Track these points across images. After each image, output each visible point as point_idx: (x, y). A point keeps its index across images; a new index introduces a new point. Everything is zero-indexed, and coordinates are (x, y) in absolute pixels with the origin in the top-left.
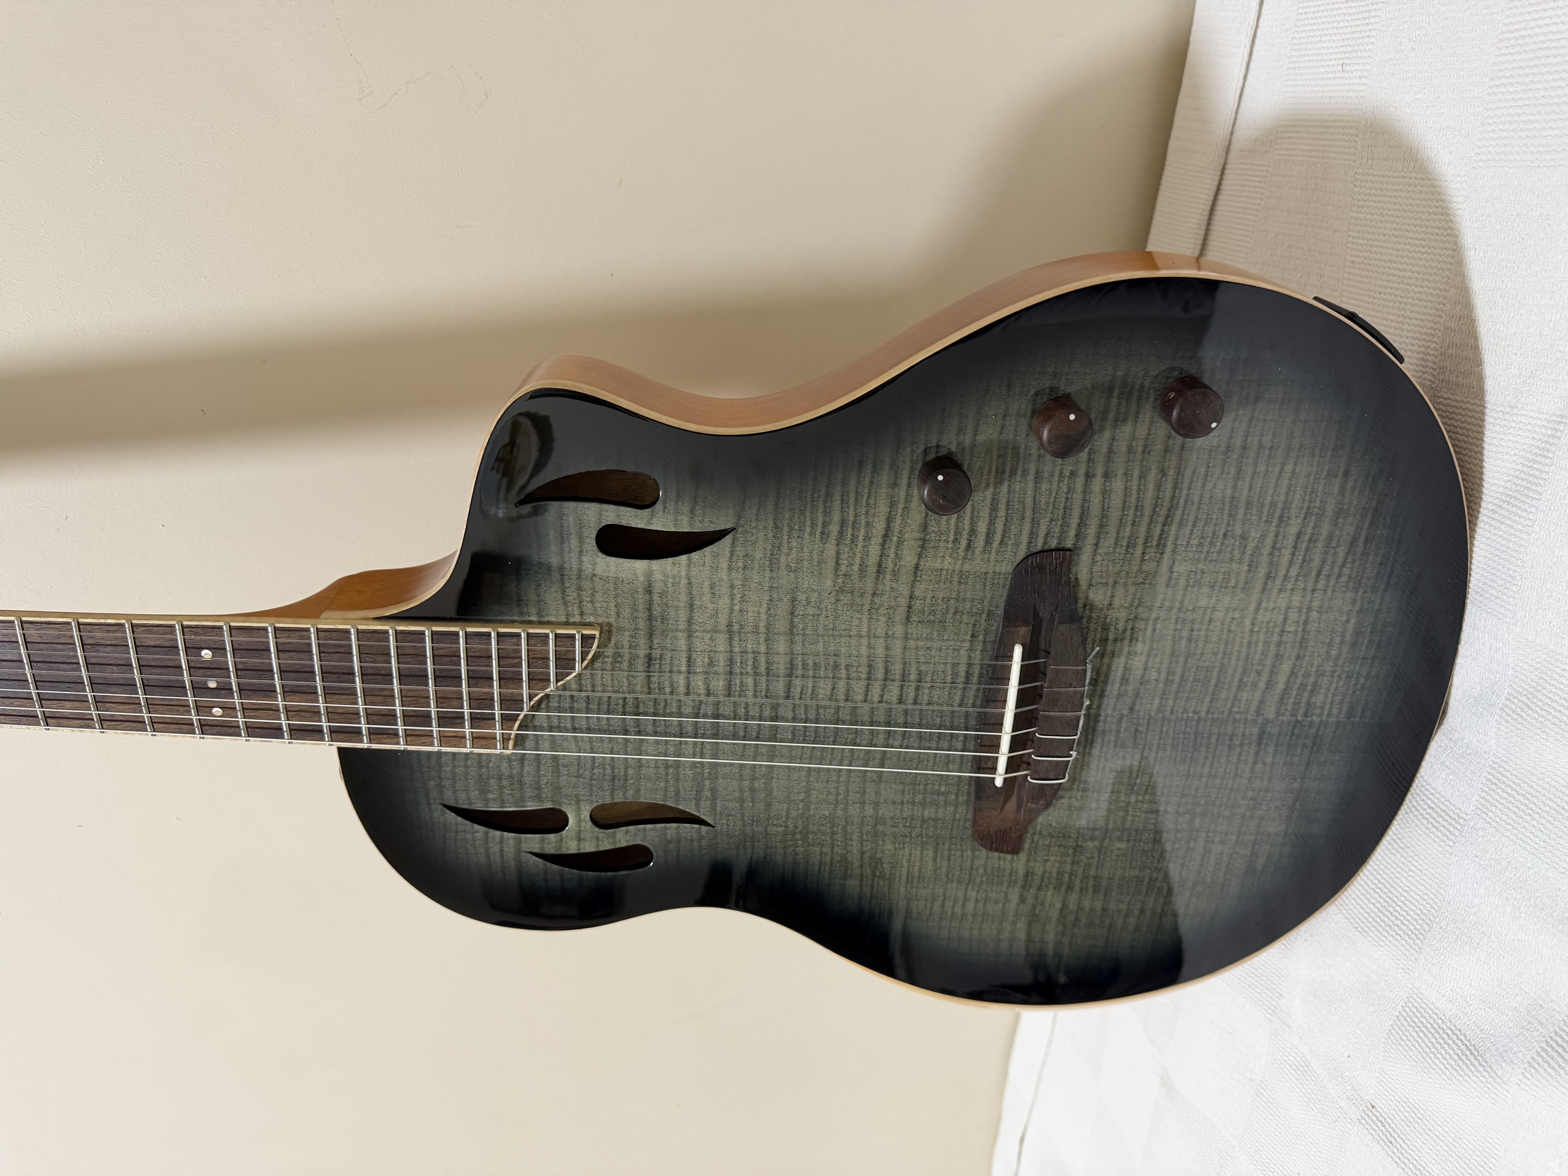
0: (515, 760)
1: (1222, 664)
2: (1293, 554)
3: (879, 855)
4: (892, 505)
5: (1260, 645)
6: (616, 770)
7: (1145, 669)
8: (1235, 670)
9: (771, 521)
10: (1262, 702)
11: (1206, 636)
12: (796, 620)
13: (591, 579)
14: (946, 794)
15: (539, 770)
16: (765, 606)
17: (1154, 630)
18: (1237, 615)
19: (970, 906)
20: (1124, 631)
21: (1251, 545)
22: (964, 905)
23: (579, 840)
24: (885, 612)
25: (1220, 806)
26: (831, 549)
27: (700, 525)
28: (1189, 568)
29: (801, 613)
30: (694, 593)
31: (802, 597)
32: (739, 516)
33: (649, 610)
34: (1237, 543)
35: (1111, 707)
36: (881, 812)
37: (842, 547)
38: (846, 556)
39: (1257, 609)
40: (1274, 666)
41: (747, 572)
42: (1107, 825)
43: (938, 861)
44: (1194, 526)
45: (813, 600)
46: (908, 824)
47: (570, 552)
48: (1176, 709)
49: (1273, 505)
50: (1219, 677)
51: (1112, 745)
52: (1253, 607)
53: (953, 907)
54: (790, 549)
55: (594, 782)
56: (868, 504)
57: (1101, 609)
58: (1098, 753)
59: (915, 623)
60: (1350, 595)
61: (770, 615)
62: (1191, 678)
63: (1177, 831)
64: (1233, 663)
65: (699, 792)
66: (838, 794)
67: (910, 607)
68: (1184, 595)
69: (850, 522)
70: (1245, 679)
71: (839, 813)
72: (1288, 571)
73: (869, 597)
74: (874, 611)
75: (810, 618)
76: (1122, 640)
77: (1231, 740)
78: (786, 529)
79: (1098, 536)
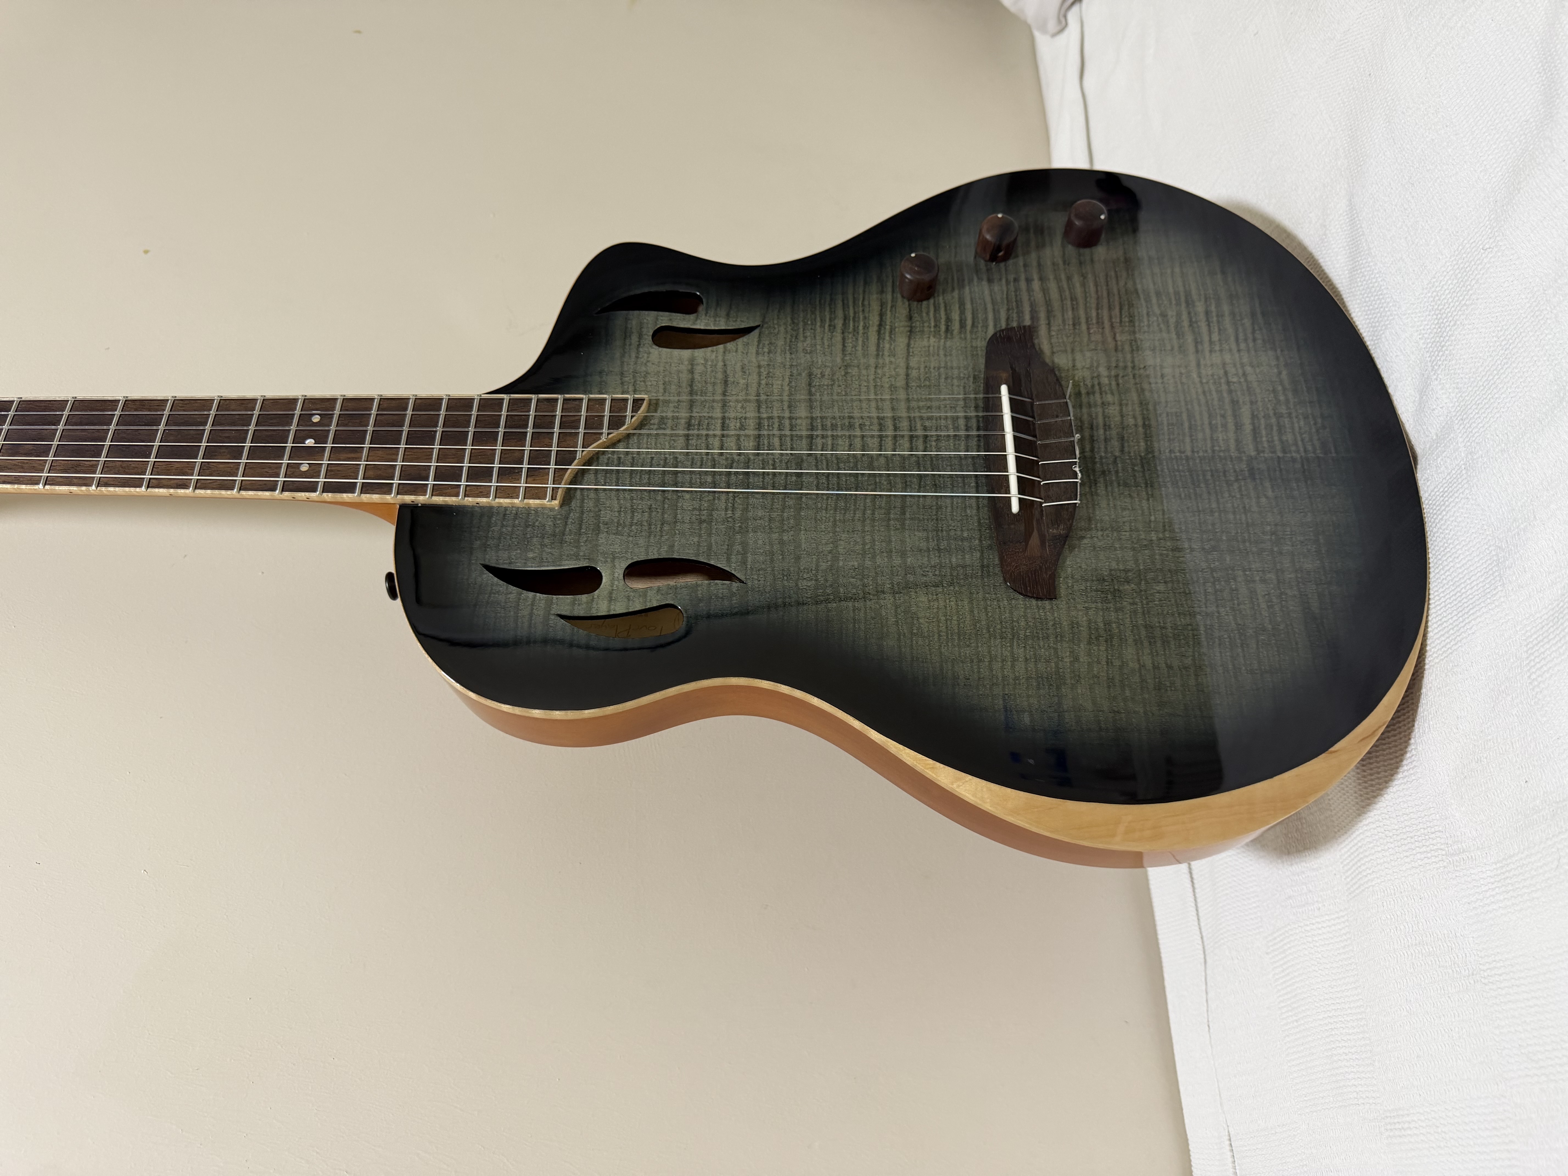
0: (560, 519)
1: (1187, 409)
2: (1209, 325)
3: (914, 609)
4: (882, 305)
5: (1214, 393)
6: (653, 527)
7: (1122, 416)
8: (1201, 414)
9: (789, 319)
10: (1238, 441)
11: (1164, 387)
12: (813, 390)
13: (646, 364)
14: (969, 539)
15: (580, 528)
16: (787, 380)
17: (1118, 384)
18: (1183, 371)
19: (1020, 666)
20: (1093, 386)
21: (1172, 321)
22: (1013, 666)
23: (610, 599)
24: (888, 380)
25: (1244, 541)
26: (838, 337)
27: (734, 324)
28: (1129, 338)
29: (817, 384)
30: (728, 372)
31: (817, 372)
32: (764, 317)
33: (691, 386)
34: (1160, 319)
35: (1103, 449)
36: (909, 560)
37: (846, 334)
38: (850, 341)
39: (1198, 365)
40: (1234, 411)
41: (771, 355)
42: (1138, 565)
43: (976, 612)
44: (1121, 309)
45: (826, 374)
46: (937, 573)
47: (630, 345)
48: (1162, 450)
49: (1177, 293)
50: (1190, 421)
51: (1115, 484)
52: (1193, 364)
53: (1002, 668)
54: (805, 337)
55: (631, 539)
56: (863, 305)
57: (1068, 370)
58: (1104, 492)
59: (914, 388)
60: (1270, 353)
61: (791, 387)
62: (1165, 423)
63: (1213, 570)
64: (1197, 408)
65: (730, 547)
66: (864, 544)
67: (907, 375)
68: (1133, 357)
69: (851, 318)
70: (1214, 422)
71: (868, 563)
72: (1210, 338)
73: (873, 370)
74: (878, 380)
75: (826, 387)
76: (1094, 393)
77: (1225, 476)
78: (801, 324)
79: (1048, 318)
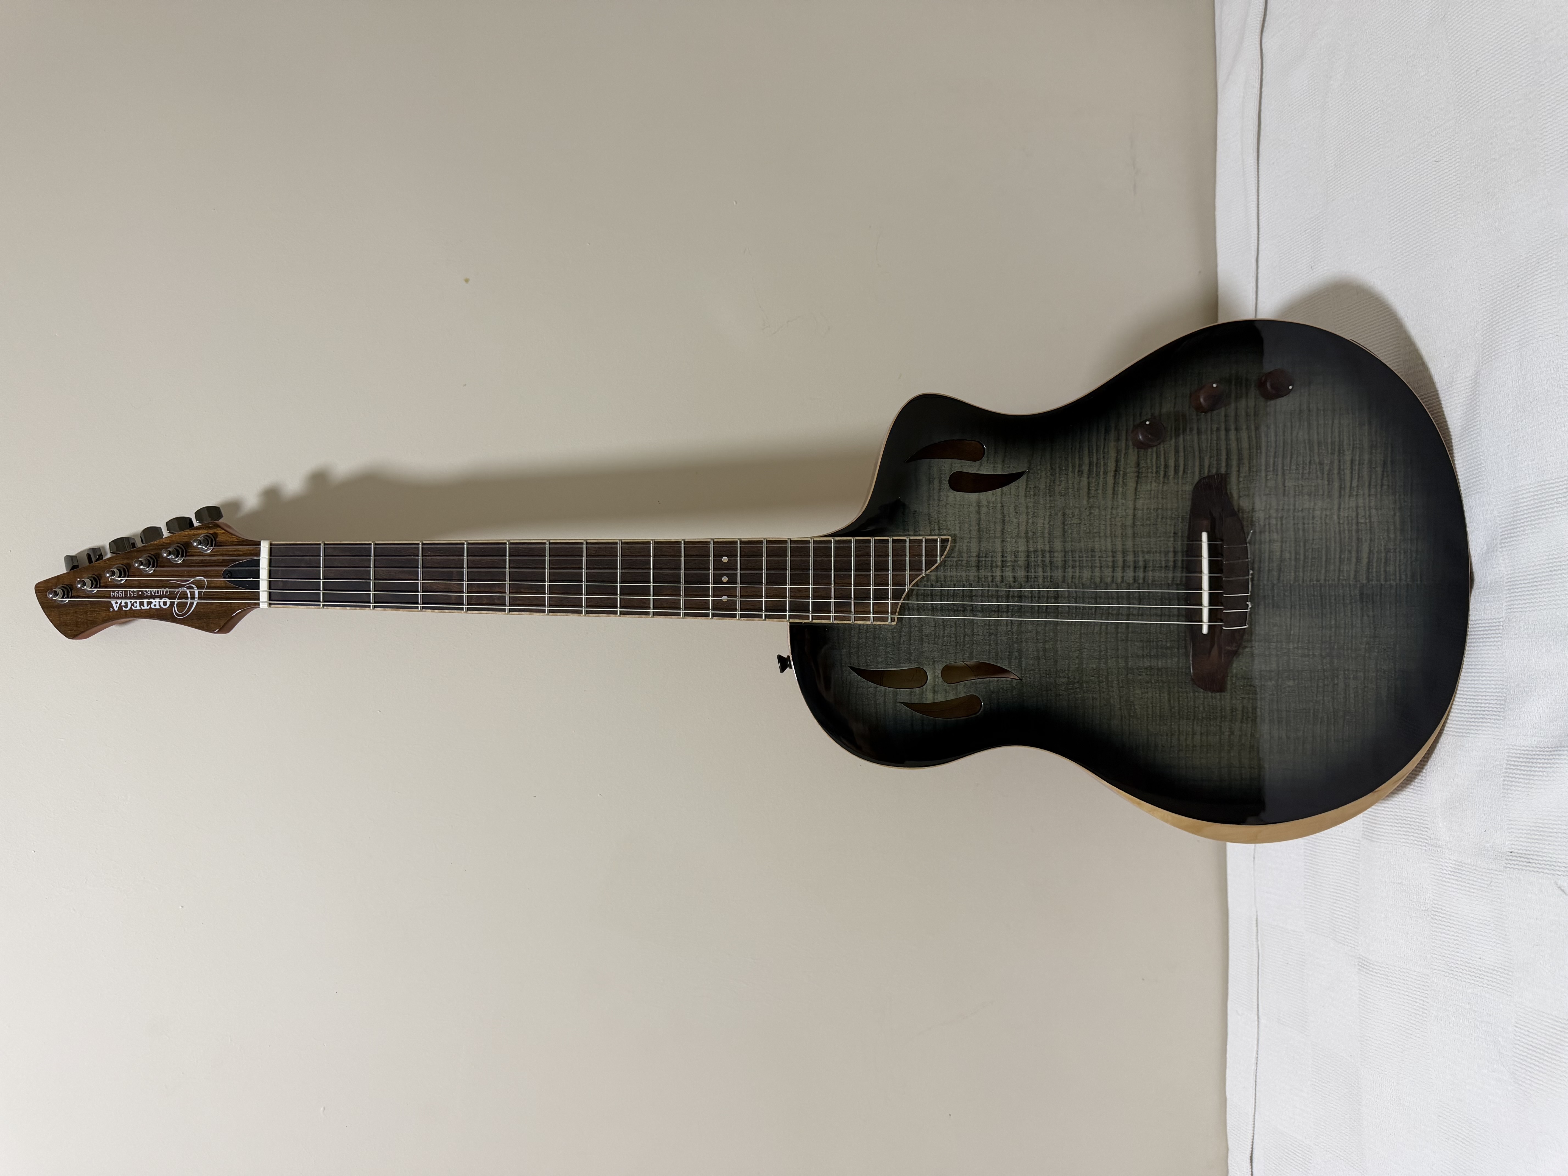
0: (896, 632)
1: (1326, 546)
2: (1352, 473)
3: (1132, 699)
4: (1118, 452)
5: (1346, 532)
6: (958, 638)
7: (1282, 551)
8: (1335, 550)
9: (1049, 465)
10: (1356, 572)
11: (1313, 527)
12: (1066, 528)
13: (945, 506)
14: (1171, 648)
15: (910, 639)
16: (1047, 519)
17: (1282, 524)
18: (1328, 513)
19: (1197, 737)
20: (1265, 526)
21: (1326, 468)
22: (1193, 738)
23: (934, 692)
24: (1120, 519)
25: (1348, 649)
26: (1085, 480)
27: (1008, 470)
28: (1294, 484)
29: (1069, 522)
30: (1005, 512)
31: (1069, 512)
32: (1030, 463)
33: (979, 525)
34: (1318, 467)
35: (1266, 579)
36: (1130, 663)
37: (1091, 479)
38: (1093, 485)
39: (1339, 508)
40: (1358, 547)
41: (1036, 497)
42: (1278, 667)
43: (1172, 701)
44: (1291, 458)
45: (1076, 514)
46: (1148, 673)
47: (934, 489)
48: (1305, 578)
49: (1333, 443)
50: (1326, 555)
51: (1271, 606)
52: (1336, 507)
53: (1186, 739)
54: (1061, 482)
55: (944, 647)
56: (1104, 453)
57: (1249, 512)
58: (1263, 613)
59: (1138, 527)
60: (1391, 497)
61: (1050, 525)
62: (1310, 557)
63: (1324, 671)
64: (1333, 545)
65: (1010, 653)
66: (1100, 651)
67: (1134, 515)
68: (1295, 501)
69: (1095, 464)
70: (1342, 557)
71: (1103, 666)
72: (1351, 484)
73: (1110, 510)
74: (1113, 520)
75: (1075, 526)
76: (1265, 532)
77: (1344, 600)
78: (1058, 470)
79: (1239, 466)
